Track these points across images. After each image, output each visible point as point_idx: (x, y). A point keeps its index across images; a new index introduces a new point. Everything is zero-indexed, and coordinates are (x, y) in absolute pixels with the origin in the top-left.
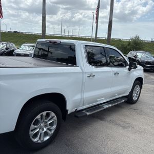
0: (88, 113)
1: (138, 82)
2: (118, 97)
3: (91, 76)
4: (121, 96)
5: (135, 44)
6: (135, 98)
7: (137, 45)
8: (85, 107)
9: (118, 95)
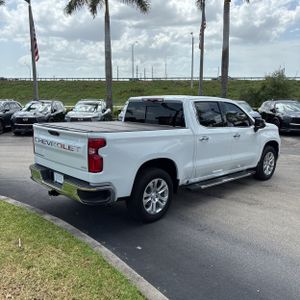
0: (203, 187)
1: (270, 147)
2: (241, 169)
3: (205, 139)
4: (246, 168)
5: (275, 86)
6: (267, 172)
7: (278, 87)
8: (197, 179)
9: (242, 166)
